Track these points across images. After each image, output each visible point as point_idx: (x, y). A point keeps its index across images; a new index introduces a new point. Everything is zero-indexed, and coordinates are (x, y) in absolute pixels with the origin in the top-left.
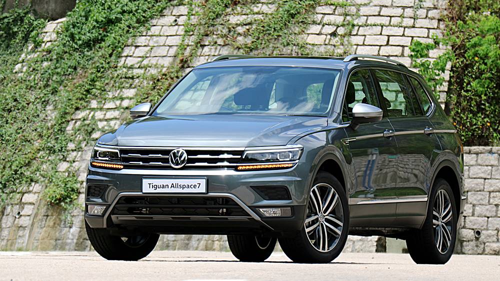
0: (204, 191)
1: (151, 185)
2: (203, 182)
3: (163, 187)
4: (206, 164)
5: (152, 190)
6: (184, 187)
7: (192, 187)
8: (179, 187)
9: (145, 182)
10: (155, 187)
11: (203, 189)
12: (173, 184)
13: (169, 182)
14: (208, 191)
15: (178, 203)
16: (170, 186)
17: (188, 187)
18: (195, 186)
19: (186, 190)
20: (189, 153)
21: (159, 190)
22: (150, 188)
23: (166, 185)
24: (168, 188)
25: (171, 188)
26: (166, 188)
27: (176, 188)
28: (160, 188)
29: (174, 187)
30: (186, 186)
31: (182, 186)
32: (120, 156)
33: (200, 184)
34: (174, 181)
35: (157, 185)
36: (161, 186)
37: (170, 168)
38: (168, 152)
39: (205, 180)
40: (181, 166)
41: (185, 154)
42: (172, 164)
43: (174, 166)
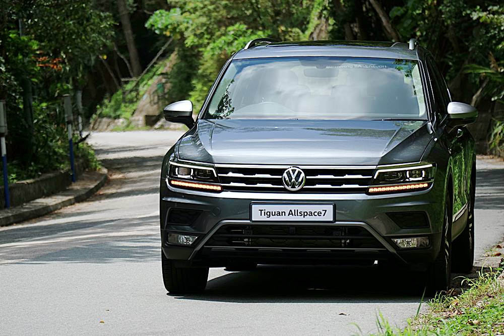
0: (331, 219)
1: (263, 212)
2: (330, 208)
3: (279, 214)
4: (329, 186)
5: (264, 218)
6: (306, 214)
7: (316, 214)
8: (299, 214)
9: (255, 208)
10: (268, 214)
11: (329, 217)
12: (291, 211)
13: (286, 208)
14: (335, 220)
15: (297, 234)
16: (287, 214)
17: (311, 214)
18: (319, 214)
19: (308, 218)
20: (308, 172)
21: (272, 218)
22: (261, 215)
23: (282, 212)
24: (285, 215)
25: (289, 215)
26: (282, 215)
27: (295, 215)
28: (275, 215)
29: (292, 214)
30: (309, 213)
31: (303, 213)
32: (216, 176)
33: (326, 211)
34: (293, 208)
35: (270, 212)
36: (276, 213)
37: (285, 191)
38: (281, 172)
39: (332, 206)
40: (297, 188)
41: (303, 175)
42: (286, 187)
43: (289, 188)
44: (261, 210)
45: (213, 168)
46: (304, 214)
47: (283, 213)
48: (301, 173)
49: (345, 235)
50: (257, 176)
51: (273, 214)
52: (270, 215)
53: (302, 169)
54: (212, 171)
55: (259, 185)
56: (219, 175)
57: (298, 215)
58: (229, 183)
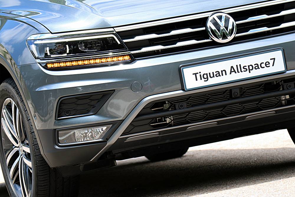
0: (283, 69)
1: (198, 76)
2: (278, 55)
3: (218, 74)
4: (265, 29)
5: (201, 83)
6: (251, 68)
7: (263, 65)
8: (243, 70)
9: (188, 73)
10: (205, 76)
11: (279, 66)
12: (232, 67)
13: (226, 65)
14: (287, 69)
15: (242, 96)
16: (228, 72)
17: (257, 67)
18: (267, 64)
19: (255, 73)
20: (236, 16)
21: (212, 81)
22: (197, 80)
23: (222, 71)
24: (226, 74)
25: (231, 74)
26: (222, 75)
27: (238, 72)
28: (214, 76)
29: (234, 71)
30: (254, 66)
31: (247, 68)
32: (119, 43)
33: (274, 59)
34: (234, 62)
35: (207, 74)
36: (215, 74)
37: (214, 45)
38: (203, 22)
39: (281, 51)
40: (230, 38)
41: (231, 20)
42: (216, 39)
43: (220, 41)
44: (196, 74)
45: (113, 34)
46: (249, 68)
47: (224, 72)
48: (229, 18)
49: (283, 89)
50: (174, 33)
51: (212, 76)
52: (207, 78)
53: (229, 14)
54: (113, 37)
55: (179, 44)
56: (125, 41)
57: (242, 72)
58: (140, 49)
